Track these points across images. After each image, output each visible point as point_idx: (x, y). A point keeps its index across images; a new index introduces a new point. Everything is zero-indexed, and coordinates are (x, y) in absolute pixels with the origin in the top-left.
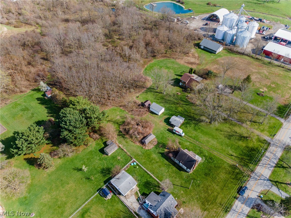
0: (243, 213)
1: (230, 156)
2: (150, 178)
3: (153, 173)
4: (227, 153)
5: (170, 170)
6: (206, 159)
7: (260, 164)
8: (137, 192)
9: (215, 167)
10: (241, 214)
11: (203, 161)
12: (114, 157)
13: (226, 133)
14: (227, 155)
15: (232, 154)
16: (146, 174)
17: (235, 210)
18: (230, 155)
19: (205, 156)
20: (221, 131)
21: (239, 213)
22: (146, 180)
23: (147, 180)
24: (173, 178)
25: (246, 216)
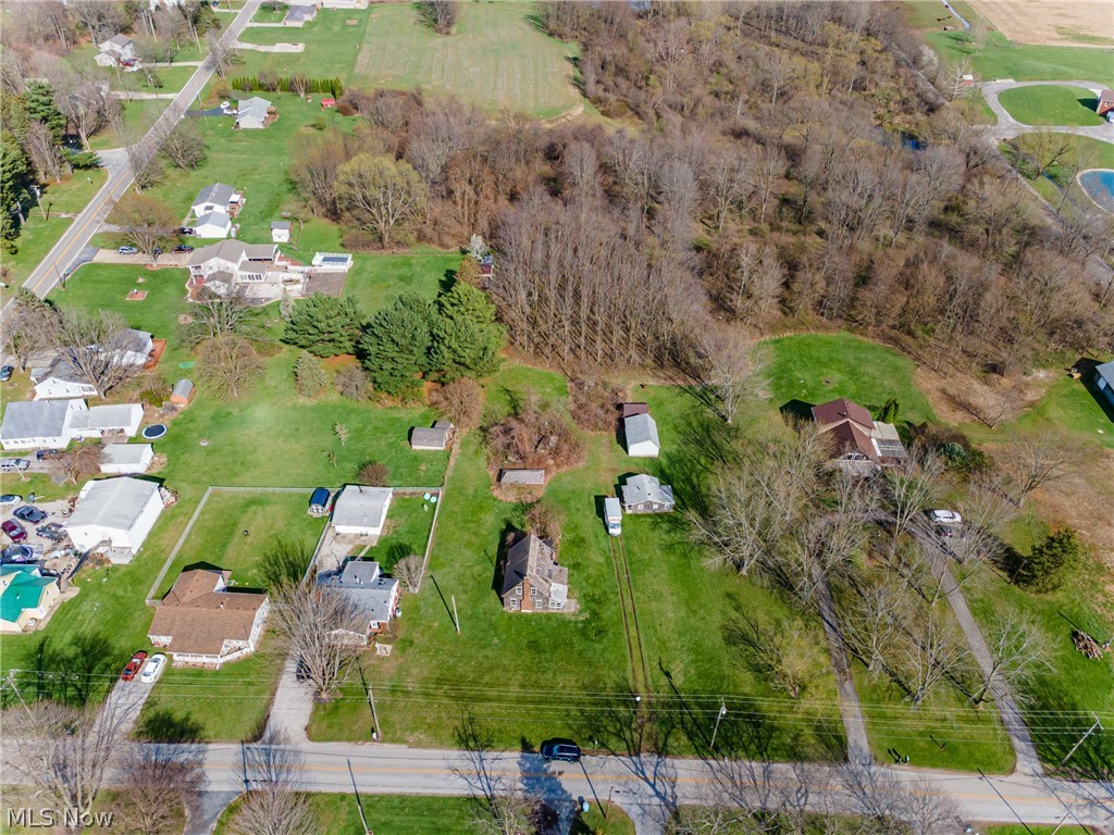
0: (492, 783)
1: (657, 671)
2: (419, 546)
3: (438, 544)
4: (663, 659)
5: (476, 569)
6: (587, 622)
7: (713, 762)
8: (365, 547)
9: (580, 653)
10: (484, 779)
11: (573, 619)
12: (417, 458)
13: (743, 624)
14: (655, 663)
15: (672, 674)
16: (426, 534)
17: (482, 760)
18: (661, 668)
19: (595, 614)
20: (737, 608)
21: (482, 774)
22: (407, 543)
23: (411, 544)
24: (461, 587)
25: (489, 794)
